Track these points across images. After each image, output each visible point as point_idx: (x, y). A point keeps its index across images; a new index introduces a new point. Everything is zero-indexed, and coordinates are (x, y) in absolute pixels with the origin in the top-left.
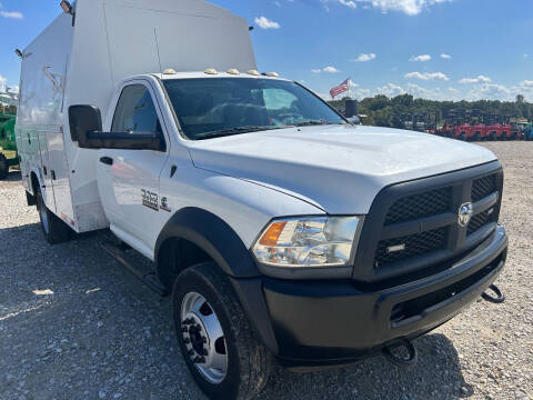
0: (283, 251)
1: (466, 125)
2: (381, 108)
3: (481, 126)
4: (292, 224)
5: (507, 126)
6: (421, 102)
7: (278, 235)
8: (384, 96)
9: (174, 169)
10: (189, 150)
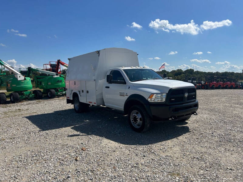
0: (153, 99)
1: (215, 82)
2: (180, 75)
3: (221, 83)
4: (155, 95)
5: (233, 83)
6: (198, 72)
7: (153, 96)
8: (181, 70)
9: (129, 87)
10: (132, 83)
